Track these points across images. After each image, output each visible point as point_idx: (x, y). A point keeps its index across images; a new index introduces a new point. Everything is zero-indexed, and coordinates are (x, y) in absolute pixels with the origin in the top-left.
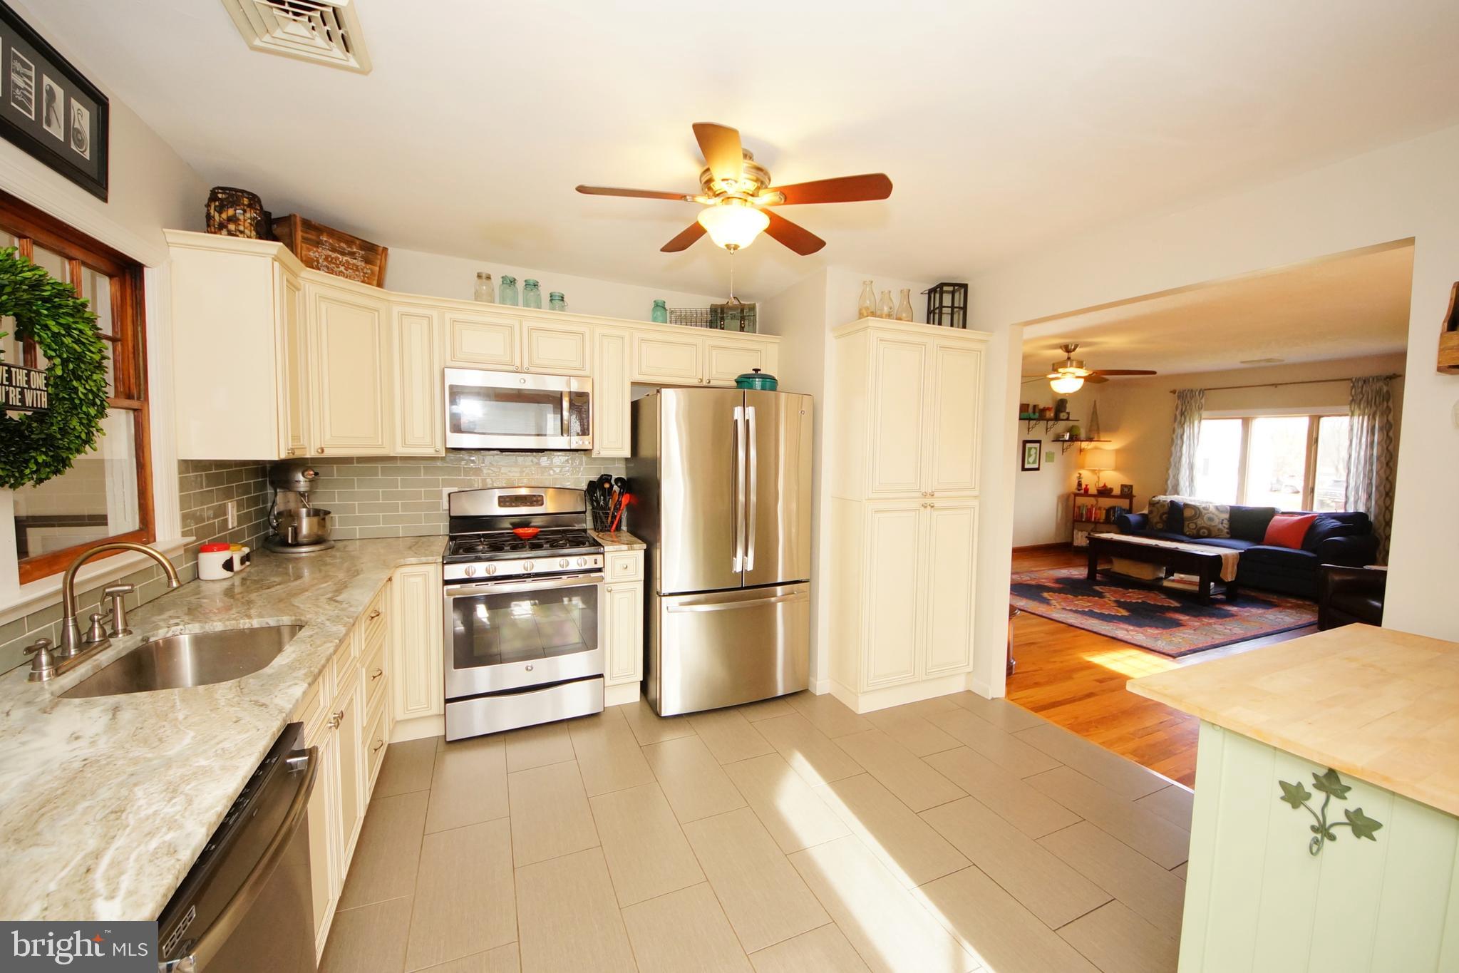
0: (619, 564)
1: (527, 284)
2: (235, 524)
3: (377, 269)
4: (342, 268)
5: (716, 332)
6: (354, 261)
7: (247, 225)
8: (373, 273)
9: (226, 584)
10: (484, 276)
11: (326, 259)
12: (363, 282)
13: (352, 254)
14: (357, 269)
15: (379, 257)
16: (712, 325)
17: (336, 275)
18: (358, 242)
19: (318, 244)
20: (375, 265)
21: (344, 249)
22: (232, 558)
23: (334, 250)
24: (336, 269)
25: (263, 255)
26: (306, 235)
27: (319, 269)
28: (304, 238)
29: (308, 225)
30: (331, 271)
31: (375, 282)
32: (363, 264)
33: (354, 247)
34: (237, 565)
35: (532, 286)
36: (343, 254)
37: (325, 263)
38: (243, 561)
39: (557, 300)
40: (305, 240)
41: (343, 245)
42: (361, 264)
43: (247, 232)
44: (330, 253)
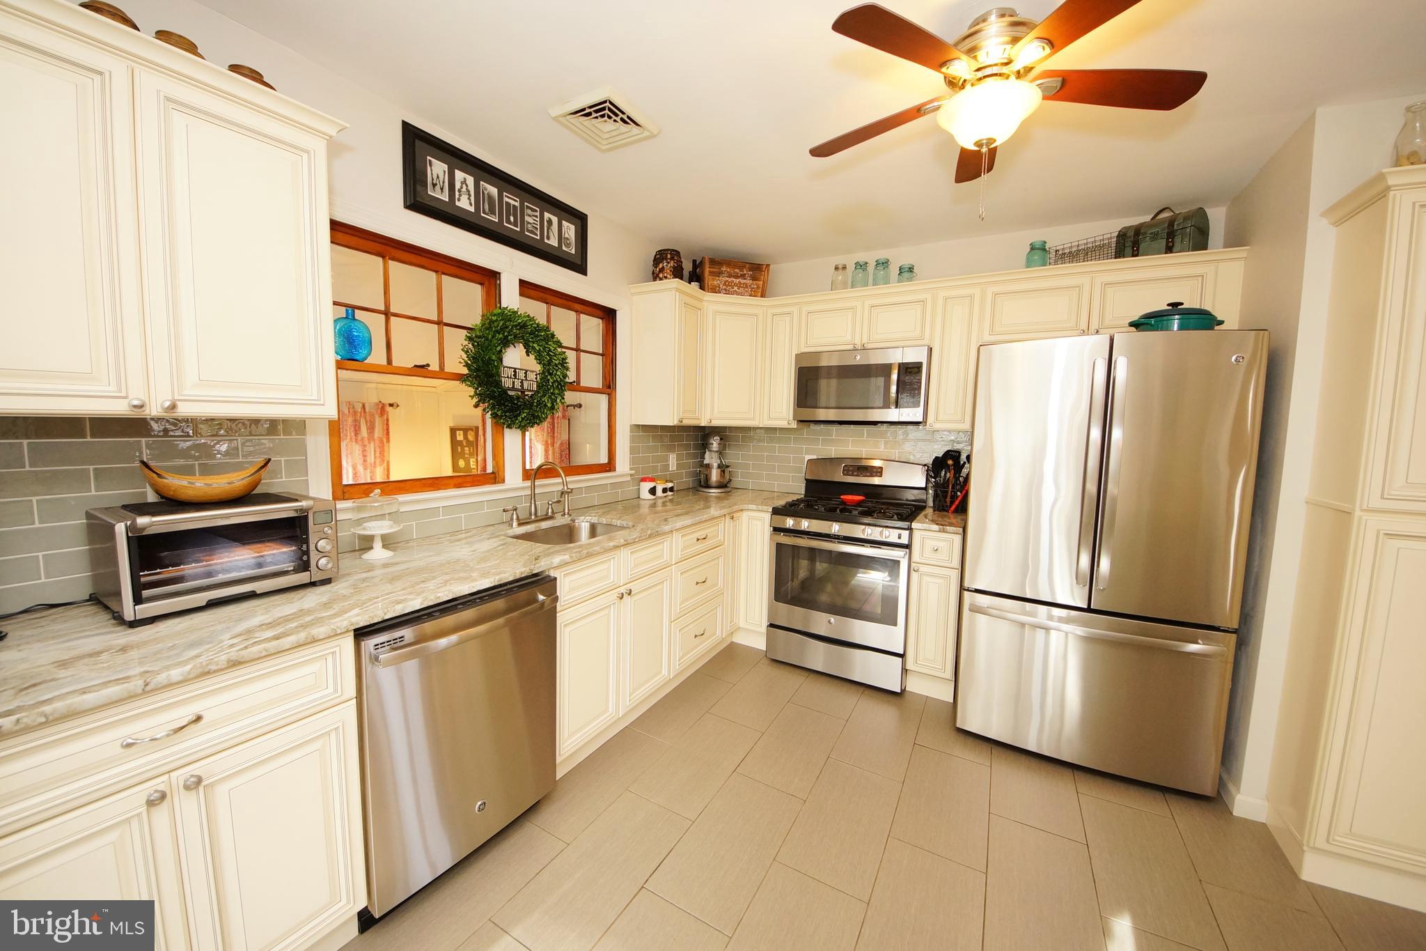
0: (930, 544)
1: (878, 263)
2: (675, 468)
3: (762, 282)
4: (736, 288)
5: (1128, 262)
6: (744, 281)
7: (669, 271)
8: (758, 287)
9: (651, 502)
10: (840, 267)
11: (725, 284)
12: (750, 296)
13: (743, 276)
14: (746, 286)
15: (763, 273)
16: (1119, 254)
17: (732, 294)
18: (747, 266)
19: (719, 274)
20: (760, 281)
21: (737, 273)
22: (655, 487)
23: (730, 276)
24: (732, 290)
25: (670, 290)
26: (711, 270)
27: (720, 293)
28: (710, 272)
29: (713, 262)
30: (727, 292)
31: (759, 294)
32: (751, 282)
33: (745, 270)
34: (659, 492)
35: (884, 264)
36: (737, 277)
37: (724, 287)
38: (665, 490)
39: (907, 271)
40: (712, 273)
41: (737, 270)
42: (749, 282)
43: (668, 276)
44: (727, 279)
